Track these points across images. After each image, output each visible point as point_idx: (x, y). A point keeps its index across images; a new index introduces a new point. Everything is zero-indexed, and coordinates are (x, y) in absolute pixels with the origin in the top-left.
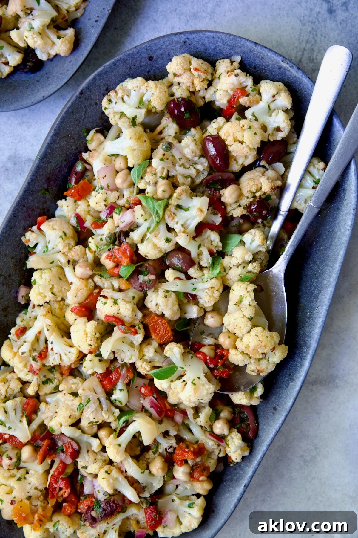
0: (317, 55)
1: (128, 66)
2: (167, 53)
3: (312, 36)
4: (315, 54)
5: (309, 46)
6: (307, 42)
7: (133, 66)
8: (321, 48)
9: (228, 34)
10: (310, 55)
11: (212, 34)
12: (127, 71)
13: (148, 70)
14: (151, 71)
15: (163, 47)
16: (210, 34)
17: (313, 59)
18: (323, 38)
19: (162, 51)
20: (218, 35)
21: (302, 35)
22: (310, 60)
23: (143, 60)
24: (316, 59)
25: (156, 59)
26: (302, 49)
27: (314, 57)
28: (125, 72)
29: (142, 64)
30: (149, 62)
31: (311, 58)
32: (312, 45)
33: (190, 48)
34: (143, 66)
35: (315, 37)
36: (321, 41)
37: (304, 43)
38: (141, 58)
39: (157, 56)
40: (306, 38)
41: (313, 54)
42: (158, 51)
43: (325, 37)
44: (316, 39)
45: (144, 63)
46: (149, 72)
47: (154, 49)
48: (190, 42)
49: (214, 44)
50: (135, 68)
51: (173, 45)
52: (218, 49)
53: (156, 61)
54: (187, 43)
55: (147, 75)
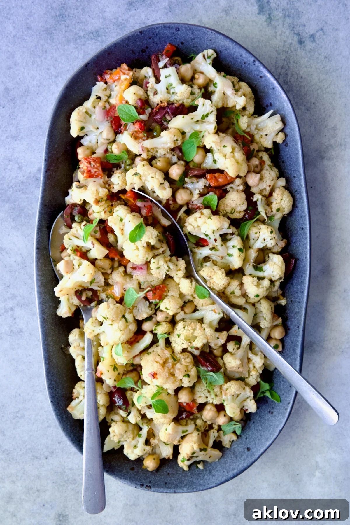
0: (290, 79)
1: (263, 437)
2: (238, 458)
3: (285, 63)
4: (289, 78)
5: (284, 71)
6: (282, 68)
7: (260, 438)
8: (294, 73)
9: (199, 491)
10: (284, 78)
11: (210, 486)
12: (263, 433)
13: (248, 440)
14: (245, 439)
15: (243, 462)
16: (212, 486)
17: (287, 82)
18: (295, 64)
19: (242, 458)
20: (205, 488)
21: (278, 62)
22: (285, 82)
23: (254, 446)
24: (290, 82)
25: (244, 451)
26: (278, 74)
27: (288, 80)
28: (264, 431)
29: (253, 442)
30: (249, 446)
31: (286, 80)
32: (286, 70)
33: (223, 469)
34: (252, 442)
35: (289, 63)
36: (293, 67)
37: (280, 68)
38: (256, 447)
39: (245, 453)
40: (281, 65)
41: (287, 78)
42: (246, 457)
43: (297, 63)
44: (289, 65)
45: (252, 443)
46: (246, 438)
47: (249, 457)
48: (224, 473)
49: (206, 479)
50: (258, 437)
51: (236, 466)
52: (202, 477)
53: (244, 449)
54: (226, 472)
55: (247, 436)
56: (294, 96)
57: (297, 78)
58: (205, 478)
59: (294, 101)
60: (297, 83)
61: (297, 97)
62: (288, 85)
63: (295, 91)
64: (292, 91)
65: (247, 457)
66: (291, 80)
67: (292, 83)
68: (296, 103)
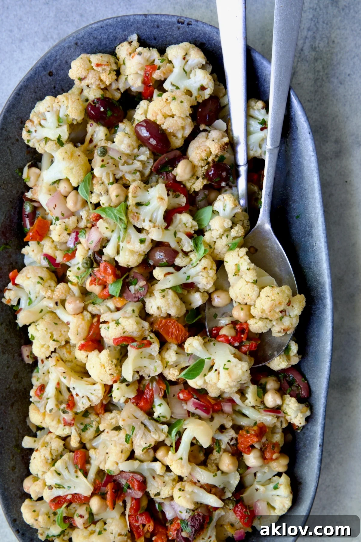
1: (32, 90)
2: (64, 62)
7: (37, 89)
8: (324, 36)
9: (114, 18)
10: (312, 43)
11: (99, 25)
12: (33, 96)
13: (53, 86)
14: (57, 86)
15: (58, 57)
16: (97, 25)
17: (315, 48)
18: (325, 25)
19: (59, 61)
20: (105, 22)
23: (44, 79)
24: (319, 47)
25: (56, 71)
26: (304, 37)
27: (317, 46)
28: (31, 98)
29: (45, 83)
30: (51, 78)
31: (314, 46)
33: (83, 47)
34: (46, 84)
38: (41, 78)
39: (55, 69)
41: (315, 42)
42: (54, 63)
45: (47, 81)
46: (55, 87)
47: (49, 63)
48: (82, 42)
49: (105, 33)
50: (40, 90)
51: (66, 51)
52: (111, 36)
53: (57, 74)
54: (79, 44)
55: (54, 91)
56: (324, 65)
57: (328, 43)
58: (107, 35)
59: (324, 71)
60: (328, 49)
61: (328, 67)
62: (317, 52)
63: (325, 59)
64: (321, 59)
65: (52, 64)
66: (320, 46)
67: (321, 49)
68: (326, 74)
